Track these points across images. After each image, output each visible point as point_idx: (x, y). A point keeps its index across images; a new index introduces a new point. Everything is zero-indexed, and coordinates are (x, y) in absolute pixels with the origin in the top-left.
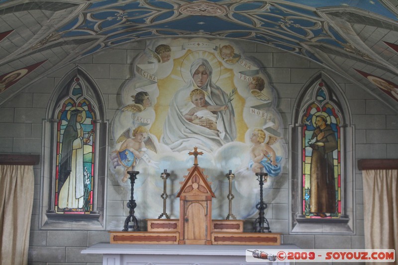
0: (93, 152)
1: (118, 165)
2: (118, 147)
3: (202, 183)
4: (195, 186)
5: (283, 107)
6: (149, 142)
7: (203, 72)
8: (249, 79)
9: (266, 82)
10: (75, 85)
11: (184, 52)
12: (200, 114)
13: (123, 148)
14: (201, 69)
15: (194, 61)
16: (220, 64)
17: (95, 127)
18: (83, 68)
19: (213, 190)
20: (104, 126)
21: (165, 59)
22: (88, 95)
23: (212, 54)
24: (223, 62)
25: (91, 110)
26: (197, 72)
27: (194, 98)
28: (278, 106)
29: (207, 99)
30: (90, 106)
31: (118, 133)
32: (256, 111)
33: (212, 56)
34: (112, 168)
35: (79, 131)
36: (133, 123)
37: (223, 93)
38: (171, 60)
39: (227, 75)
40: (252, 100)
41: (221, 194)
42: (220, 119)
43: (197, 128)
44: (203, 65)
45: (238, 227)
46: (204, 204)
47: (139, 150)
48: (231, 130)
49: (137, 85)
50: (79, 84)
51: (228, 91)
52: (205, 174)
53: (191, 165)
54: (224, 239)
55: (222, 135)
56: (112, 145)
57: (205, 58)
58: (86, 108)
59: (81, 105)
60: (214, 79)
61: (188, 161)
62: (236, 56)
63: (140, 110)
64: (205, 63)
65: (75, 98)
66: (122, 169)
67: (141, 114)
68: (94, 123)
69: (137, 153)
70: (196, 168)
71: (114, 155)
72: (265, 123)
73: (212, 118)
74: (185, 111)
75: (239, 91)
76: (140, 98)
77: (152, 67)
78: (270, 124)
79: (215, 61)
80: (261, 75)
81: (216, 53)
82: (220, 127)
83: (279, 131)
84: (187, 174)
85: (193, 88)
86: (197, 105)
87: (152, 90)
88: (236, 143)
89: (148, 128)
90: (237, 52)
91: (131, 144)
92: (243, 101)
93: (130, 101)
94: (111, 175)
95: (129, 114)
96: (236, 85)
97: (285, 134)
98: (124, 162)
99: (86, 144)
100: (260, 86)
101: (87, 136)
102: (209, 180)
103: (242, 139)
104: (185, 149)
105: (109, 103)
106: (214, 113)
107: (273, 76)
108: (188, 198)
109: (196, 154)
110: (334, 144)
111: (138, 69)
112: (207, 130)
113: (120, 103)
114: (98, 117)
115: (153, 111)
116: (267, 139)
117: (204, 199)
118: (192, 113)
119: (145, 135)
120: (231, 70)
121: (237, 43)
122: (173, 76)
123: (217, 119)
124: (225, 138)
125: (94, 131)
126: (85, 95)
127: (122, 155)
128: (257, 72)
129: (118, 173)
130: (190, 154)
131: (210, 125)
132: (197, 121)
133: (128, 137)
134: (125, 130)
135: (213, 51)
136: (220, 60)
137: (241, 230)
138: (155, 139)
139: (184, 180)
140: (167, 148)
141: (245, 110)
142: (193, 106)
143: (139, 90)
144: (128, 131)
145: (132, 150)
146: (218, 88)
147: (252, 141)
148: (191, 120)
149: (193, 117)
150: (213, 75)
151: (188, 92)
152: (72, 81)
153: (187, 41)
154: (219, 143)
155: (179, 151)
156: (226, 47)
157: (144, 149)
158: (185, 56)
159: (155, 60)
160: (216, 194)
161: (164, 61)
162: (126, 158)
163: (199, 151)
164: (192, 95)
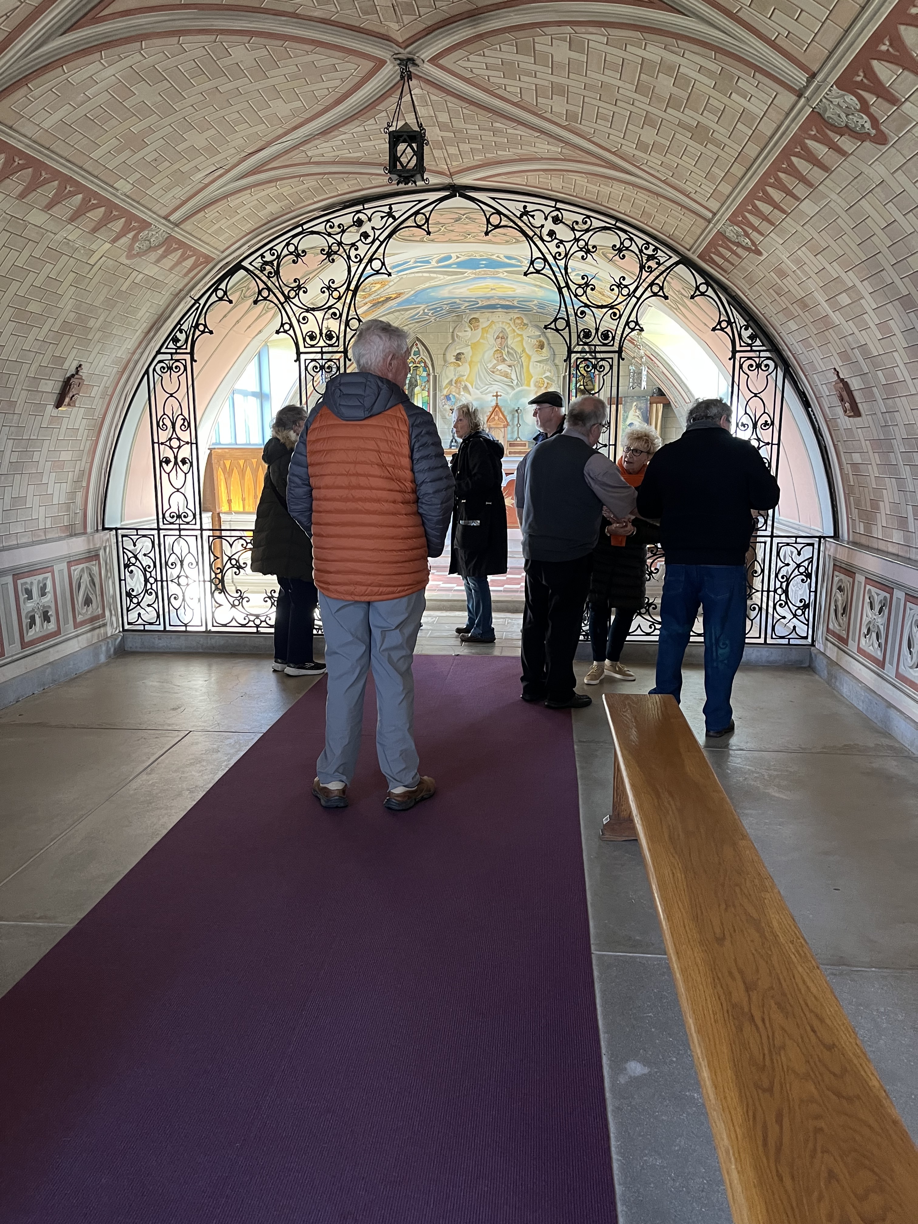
0: (429, 396)
1: (445, 404)
2: (445, 392)
3: (501, 416)
4: (496, 418)
5: (556, 361)
6: (466, 388)
7: (502, 337)
8: (534, 341)
9: (546, 343)
10: (415, 349)
11: (489, 322)
12: (499, 367)
13: (448, 393)
14: (501, 335)
15: (496, 329)
16: (514, 331)
17: (429, 378)
18: (420, 336)
19: (509, 421)
20: (435, 377)
21: (476, 328)
22: (424, 355)
23: (509, 324)
24: (516, 330)
25: (426, 366)
26: (498, 337)
27: (496, 356)
28: (554, 360)
29: (504, 356)
30: (425, 363)
31: (445, 382)
32: (538, 364)
33: (508, 326)
34: (441, 406)
35: (419, 381)
36: (455, 375)
37: (516, 352)
38: (480, 329)
39: (519, 339)
40: (535, 357)
41: (513, 424)
42: (514, 370)
43: (498, 377)
44: (502, 332)
45: (525, 445)
46: (503, 430)
47: (459, 394)
48: (521, 379)
49: (457, 347)
50: (418, 348)
51: (519, 351)
52: (503, 409)
53: (494, 404)
54: (515, 453)
55: (515, 382)
56: (441, 391)
57: (504, 326)
58: (423, 365)
59: (419, 363)
60: (510, 342)
61: (491, 401)
62: (525, 324)
63: (459, 366)
64: (503, 331)
65: (415, 358)
66: (447, 407)
67: (459, 369)
68: (429, 375)
69: (457, 396)
70: (497, 406)
71: (442, 397)
72: (545, 373)
73: (508, 370)
74: (490, 366)
75: (527, 350)
76: (458, 357)
77: (466, 334)
78: (548, 374)
79: (510, 329)
80: (542, 339)
81: (511, 323)
82: (514, 377)
83: (554, 378)
84: (491, 410)
85: (495, 349)
86: (498, 361)
87: (467, 351)
88: (525, 387)
89: (465, 378)
90: (525, 321)
91: (454, 390)
92: (529, 357)
93: (453, 360)
94: (441, 411)
95: (452, 368)
96: (525, 346)
97: (558, 381)
98: (449, 403)
99: (423, 390)
100: (542, 347)
101: (424, 384)
102: (505, 414)
103: (529, 385)
104: (490, 392)
105: (439, 362)
106: (509, 366)
107: (550, 339)
108: (492, 426)
109: (497, 396)
110: (592, 387)
111: (457, 335)
112: (505, 379)
113: (445, 361)
114: (431, 371)
115: (468, 367)
116: (545, 385)
117: (502, 426)
118: (494, 367)
119: (463, 383)
120: (522, 335)
121: (525, 315)
122: (481, 341)
123: (512, 370)
124: (517, 384)
125: (428, 381)
126: (422, 356)
127: (448, 398)
128: (540, 336)
129: (445, 410)
130: (493, 396)
131: (506, 375)
132: (498, 373)
133: (452, 385)
134: (449, 380)
135: (509, 322)
136: (514, 328)
137: (527, 447)
138: (469, 385)
139: (489, 414)
140: (478, 392)
141: (531, 364)
142: (496, 362)
143: (458, 351)
144: (451, 381)
145: (454, 394)
146: (512, 349)
147: (535, 386)
148: (493, 372)
149: (495, 370)
150: (509, 339)
151: (492, 352)
152: (413, 345)
153: (490, 314)
154: (513, 388)
155: (486, 394)
156: (518, 318)
157: (462, 393)
158: (490, 326)
159: (469, 329)
160: (510, 423)
161: (475, 330)
162: (450, 399)
163: (499, 394)
164: (494, 354)
